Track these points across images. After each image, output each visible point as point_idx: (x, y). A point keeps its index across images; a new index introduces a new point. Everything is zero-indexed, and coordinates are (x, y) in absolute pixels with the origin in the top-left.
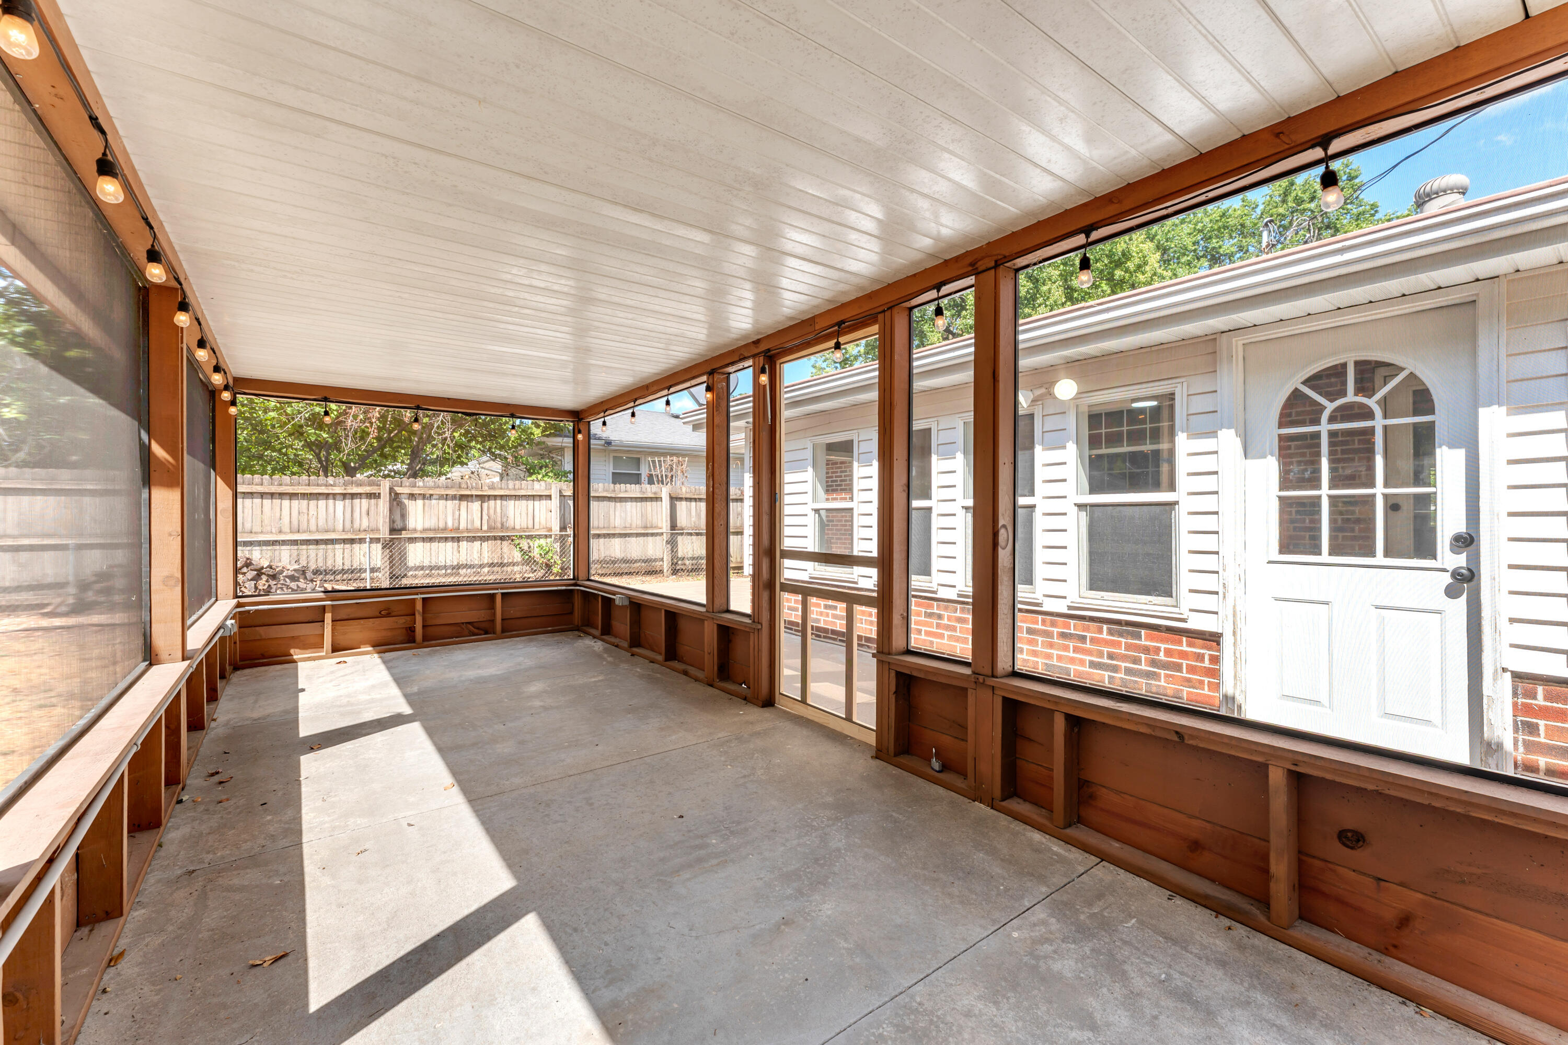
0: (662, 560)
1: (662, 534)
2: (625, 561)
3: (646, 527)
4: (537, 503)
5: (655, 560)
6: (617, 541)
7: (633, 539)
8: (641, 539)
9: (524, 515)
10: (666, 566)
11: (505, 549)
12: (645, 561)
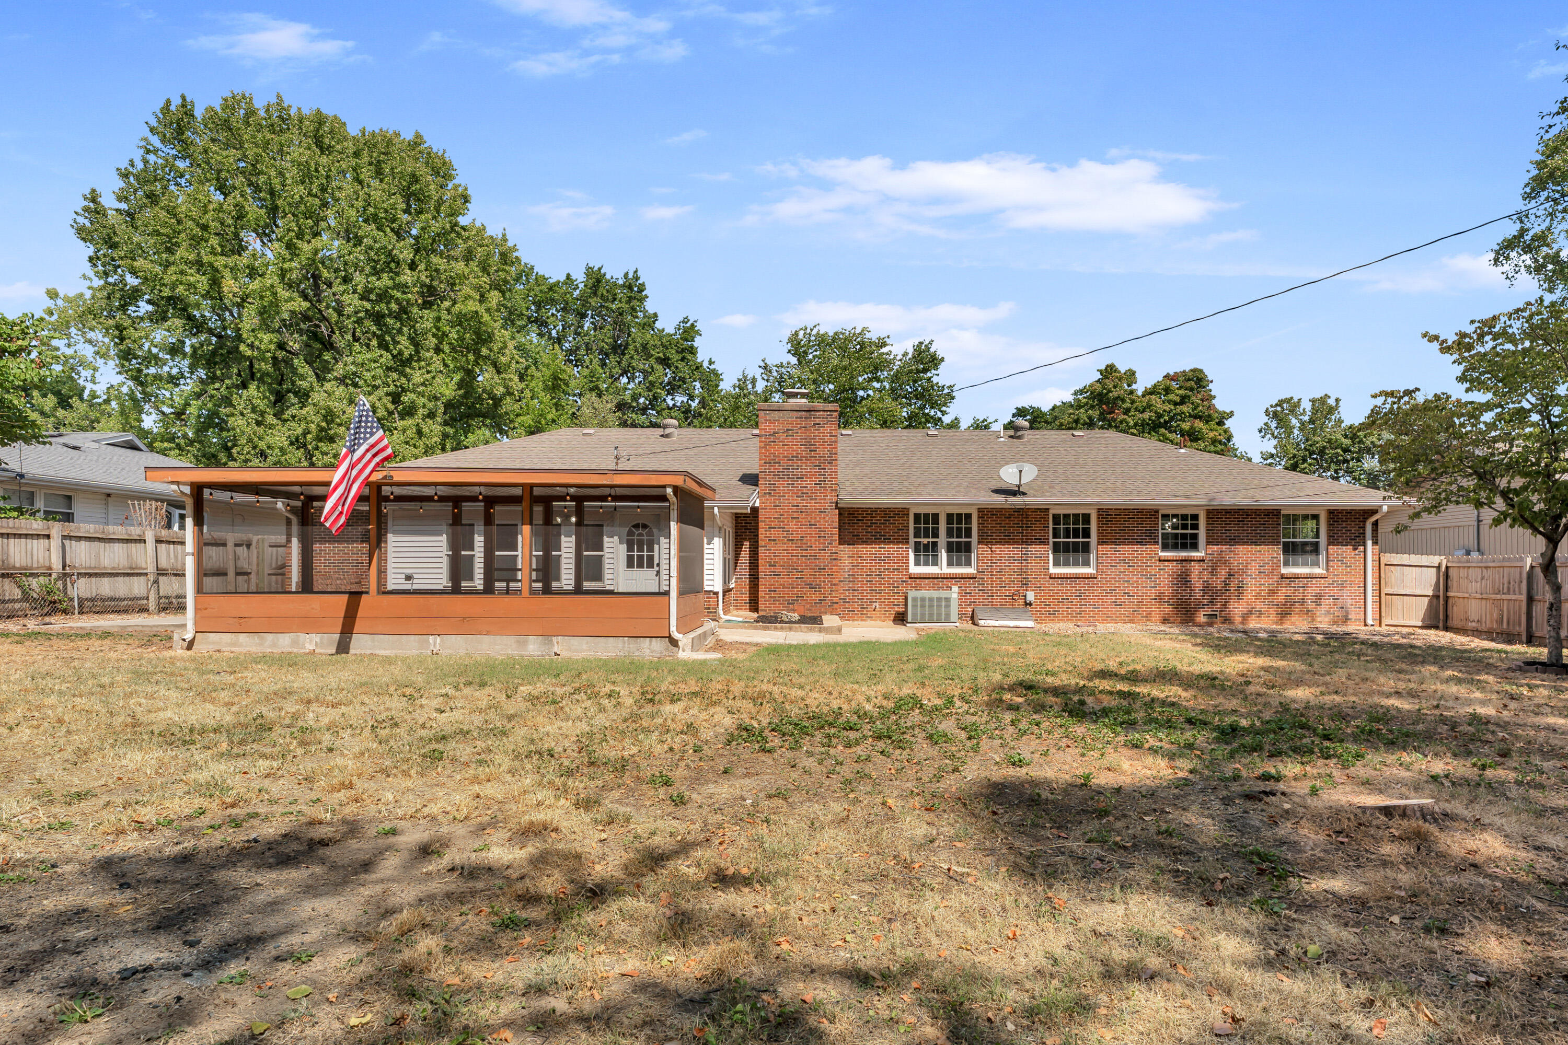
0: (147, 598)
1: (146, 574)
2: (112, 599)
3: (131, 568)
4: (35, 542)
5: (140, 599)
6: (106, 580)
7: (121, 579)
8: (127, 579)
9: (23, 553)
10: (152, 605)
11: (7, 587)
12: (132, 599)
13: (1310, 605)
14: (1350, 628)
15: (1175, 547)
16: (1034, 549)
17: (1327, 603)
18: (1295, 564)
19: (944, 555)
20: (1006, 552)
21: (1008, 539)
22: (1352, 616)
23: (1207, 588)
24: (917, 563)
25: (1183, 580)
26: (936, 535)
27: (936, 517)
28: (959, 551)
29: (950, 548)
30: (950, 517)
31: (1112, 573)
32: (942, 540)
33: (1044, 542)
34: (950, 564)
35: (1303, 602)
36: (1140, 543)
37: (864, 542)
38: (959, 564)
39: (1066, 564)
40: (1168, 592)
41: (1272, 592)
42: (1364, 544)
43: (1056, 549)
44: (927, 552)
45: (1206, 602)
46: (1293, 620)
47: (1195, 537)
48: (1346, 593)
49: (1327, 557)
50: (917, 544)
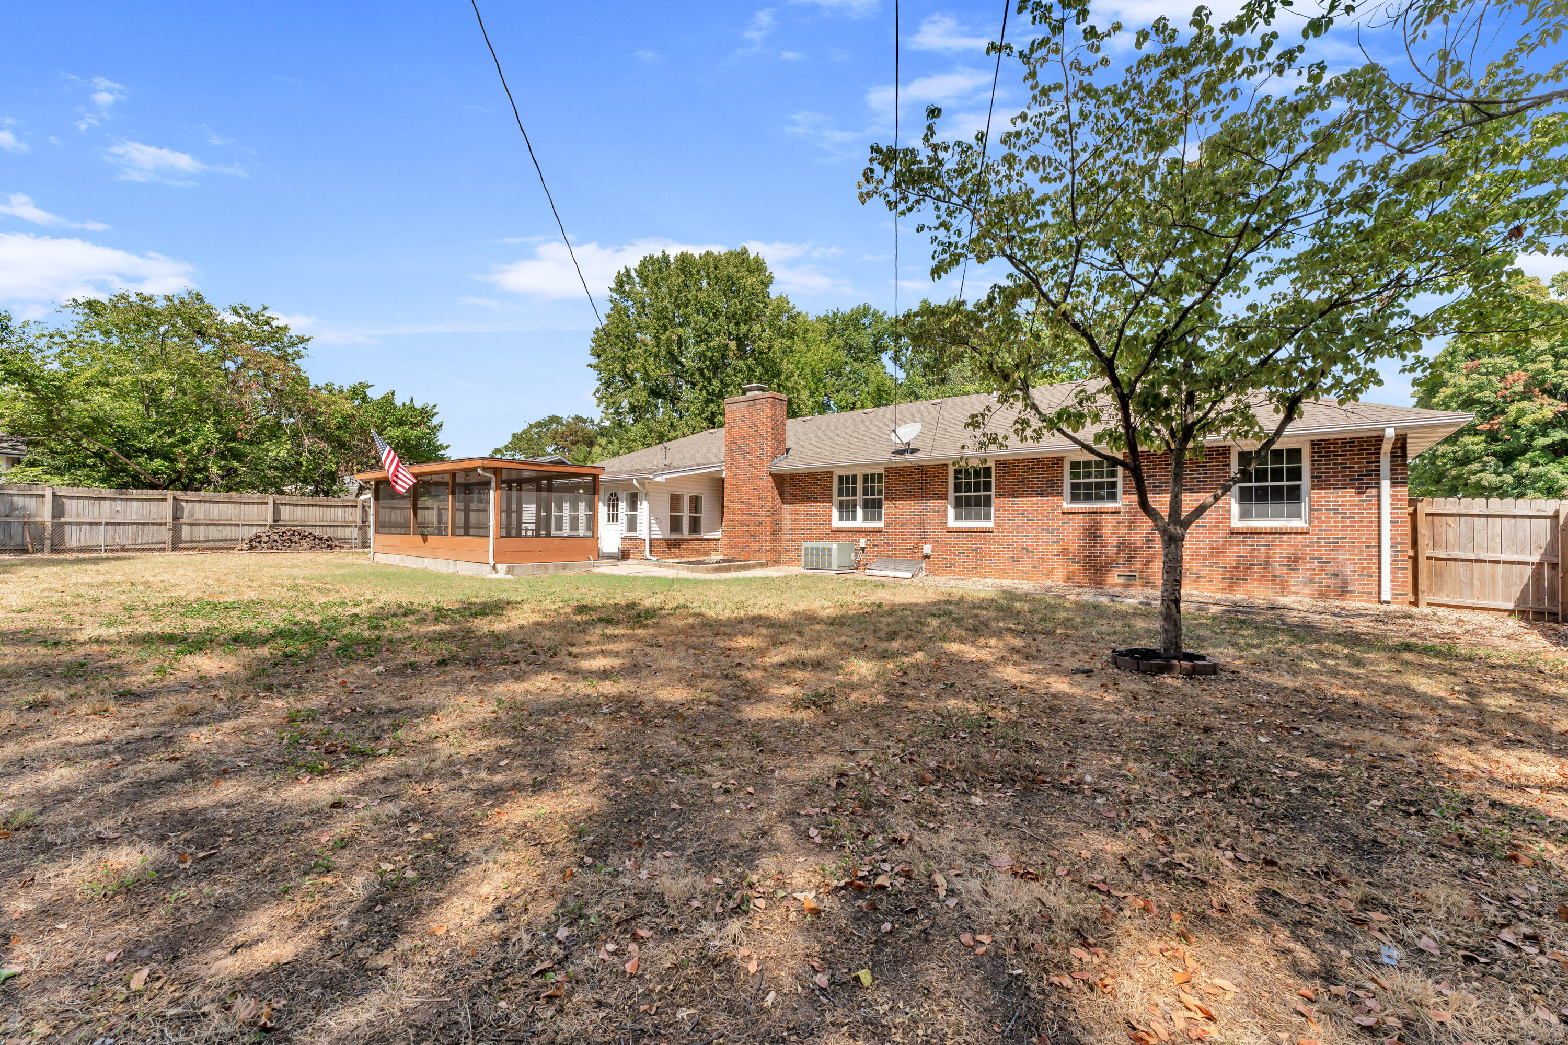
13: (1278, 569)
14: (1351, 604)
15: (1088, 498)
16: (933, 504)
17: (1306, 569)
18: (1262, 515)
19: (860, 512)
20: (907, 508)
21: (909, 495)
22: (1355, 587)
23: (1122, 545)
24: (841, 519)
25: (1093, 534)
26: (854, 494)
27: (855, 477)
28: (873, 507)
29: (866, 505)
30: (866, 477)
31: (1009, 527)
32: (860, 497)
33: (943, 496)
34: (866, 519)
35: (1266, 565)
36: (1041, 495)
37: (800, 502)
38: (873, 519)
39: (968, 518)
40: (1074, 548)
41: (1216, 551)
42: (1378, 486)
43: (958, 503)
44: (847, 509)
45: (1121, 560)
46: (1249, 587)
47: (1113, 485)
48: (1341, 555)
49: (1310, 506)
50: (841, 503)
